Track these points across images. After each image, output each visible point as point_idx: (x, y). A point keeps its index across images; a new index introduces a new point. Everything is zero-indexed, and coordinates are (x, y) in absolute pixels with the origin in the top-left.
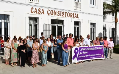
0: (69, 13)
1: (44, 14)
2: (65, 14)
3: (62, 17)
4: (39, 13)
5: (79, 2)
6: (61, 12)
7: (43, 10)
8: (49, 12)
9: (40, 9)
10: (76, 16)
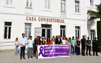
0: (56, 19)
1: (36, 20)
2: (52, 20)
3: (50, 22)
4: (32, 20)
5: (65, 11)
6: (49, 19)
7: (35, 18)
8: (40, 19)
9: (33, 17)
10: (62, 22)
